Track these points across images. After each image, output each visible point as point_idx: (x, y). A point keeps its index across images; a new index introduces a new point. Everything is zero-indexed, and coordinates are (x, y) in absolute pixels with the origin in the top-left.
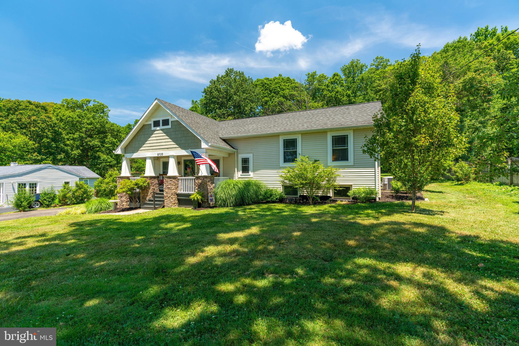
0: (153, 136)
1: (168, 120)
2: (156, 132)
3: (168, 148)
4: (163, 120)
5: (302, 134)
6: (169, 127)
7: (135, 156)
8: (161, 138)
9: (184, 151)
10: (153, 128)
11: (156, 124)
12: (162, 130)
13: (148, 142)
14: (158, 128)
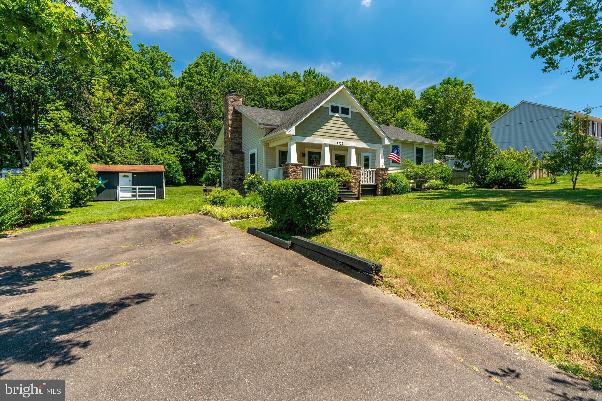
0: (331, 121)
1: (347, 109)
2: (334, 118)
3: (348, 138)
4: (342, 108)
5: (402, 143)
6: (349, 116)
7: (308, 140)
8: (341, 126)
9: (364, 144)
10: (331, 113)
11: (335, 109)
12: (342, 118)
13: (324, 127)
14: (337, 115)
